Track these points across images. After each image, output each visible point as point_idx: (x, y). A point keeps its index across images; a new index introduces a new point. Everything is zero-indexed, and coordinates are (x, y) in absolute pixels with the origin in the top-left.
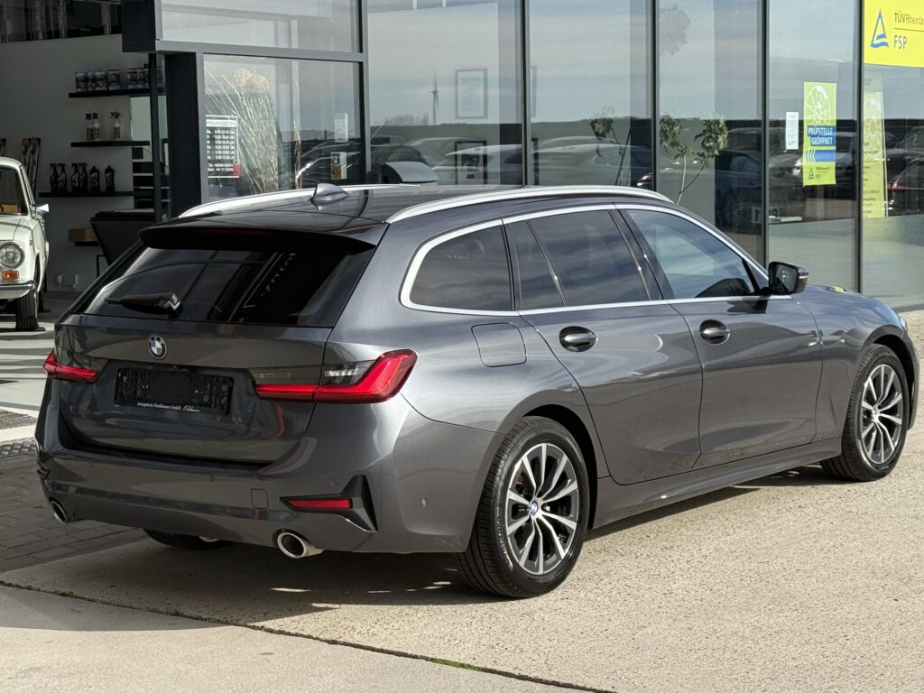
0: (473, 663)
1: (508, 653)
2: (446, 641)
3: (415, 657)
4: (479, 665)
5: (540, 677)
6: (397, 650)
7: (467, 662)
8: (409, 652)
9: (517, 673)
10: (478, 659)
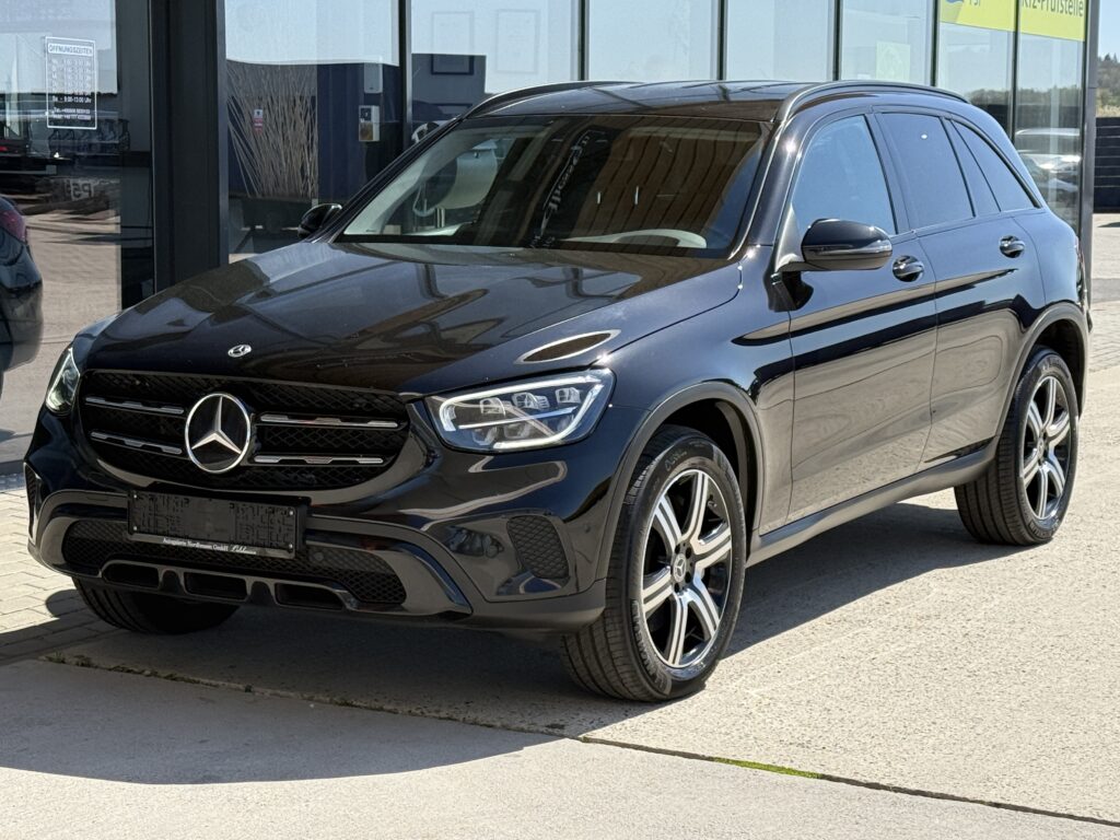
0: (794, 767)
1: (831, 754)
2: (737, 738)
3: (710, 759)
4: (802, 770)
5: (897, 785)
6: (680, 750)
7: (787, 766)
8: (700, 753)
9: (863, 780)
10: (796, 762)
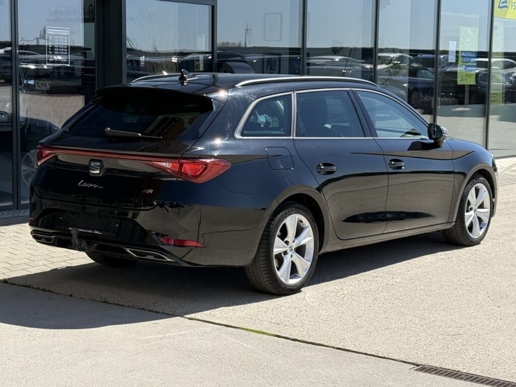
0: (268, 332)
2: (253, 320)
10: (270, 330)
